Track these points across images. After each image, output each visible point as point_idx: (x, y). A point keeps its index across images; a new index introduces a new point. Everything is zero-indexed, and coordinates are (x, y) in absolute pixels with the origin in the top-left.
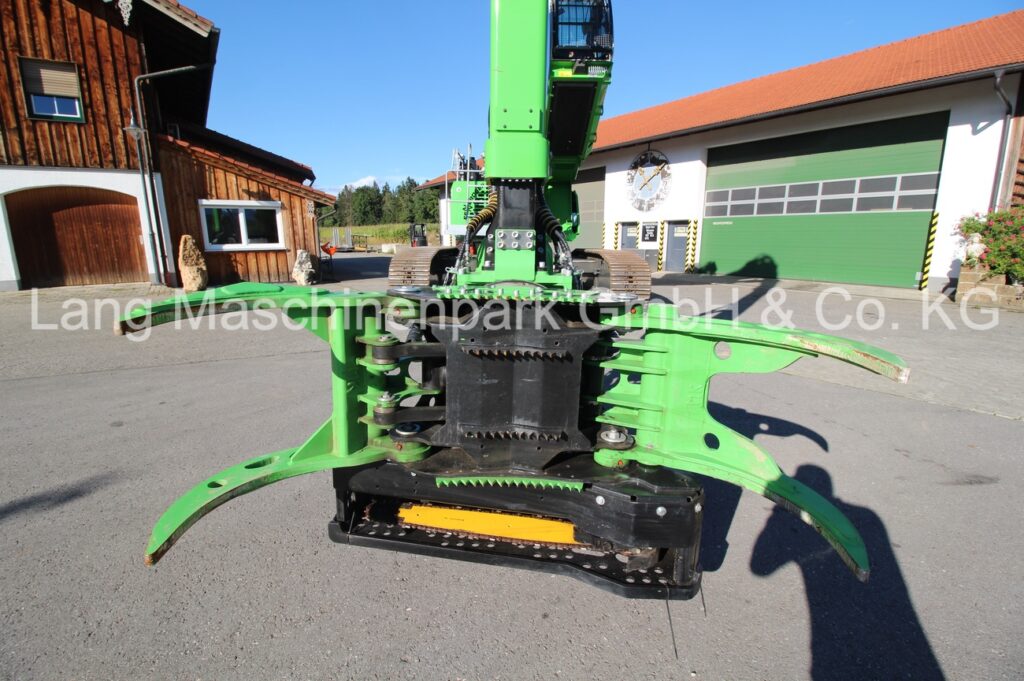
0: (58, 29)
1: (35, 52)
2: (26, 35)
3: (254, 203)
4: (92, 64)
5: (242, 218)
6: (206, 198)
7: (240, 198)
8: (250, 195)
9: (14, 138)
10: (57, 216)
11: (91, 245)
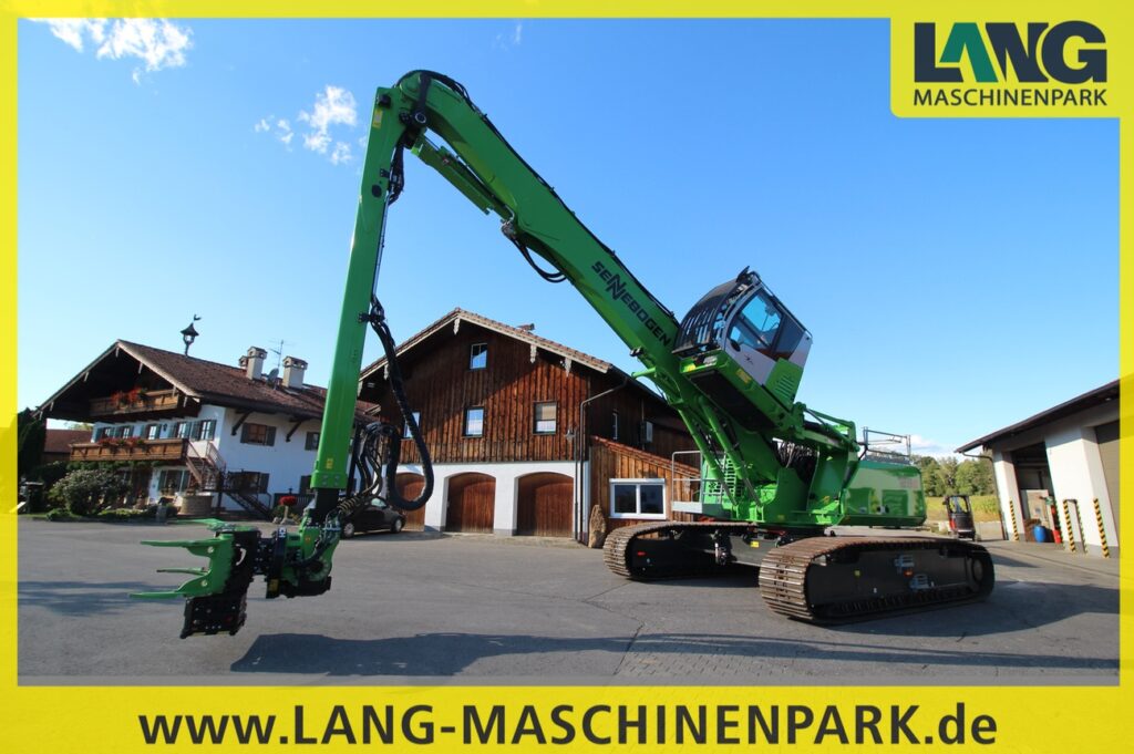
0: (551, 384)
1: (541, 399)
2: (539, 390)
3: (645, 480)
4: (564, 399)
5: (638, 491)
6: (614, 477)
7: (636, 477)
8: (643, 474)
9: (525, 446)
10: (538, 490)
11: (551, 510)
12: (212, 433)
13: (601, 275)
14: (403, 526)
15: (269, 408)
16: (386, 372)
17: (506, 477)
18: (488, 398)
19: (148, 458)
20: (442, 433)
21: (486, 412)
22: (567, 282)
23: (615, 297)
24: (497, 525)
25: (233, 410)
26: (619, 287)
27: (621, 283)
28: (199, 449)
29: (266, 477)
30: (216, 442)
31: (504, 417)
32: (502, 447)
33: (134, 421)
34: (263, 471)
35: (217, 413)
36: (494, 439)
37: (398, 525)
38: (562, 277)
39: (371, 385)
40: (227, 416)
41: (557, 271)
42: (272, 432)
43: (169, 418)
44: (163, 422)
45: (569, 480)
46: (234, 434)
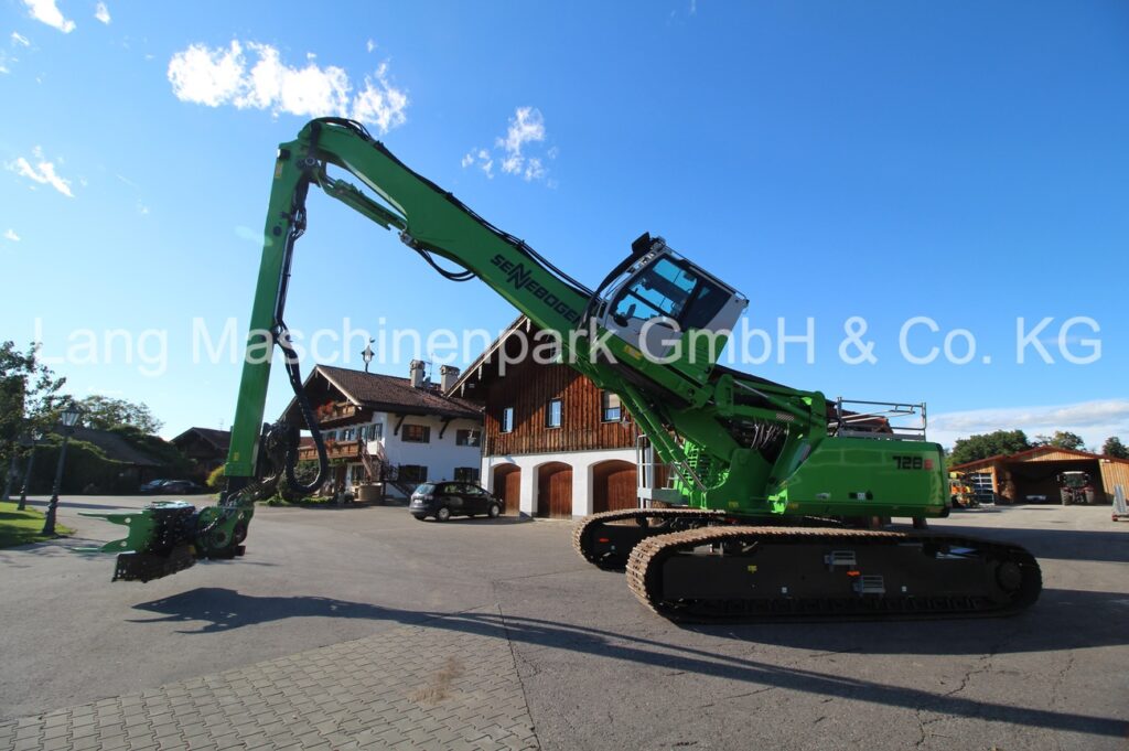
9: (595, 435)
10: (610, 477)
11: (621, 498)
12: (380, 435)
13: (502, 268)
14: (500, 512)
15: (422, 411)
16: (480, 373)
17: (581, 464)
18: (564, 390)
19: (340, 456)
20: (530, 425)
21: (563, 404)
22: (476, 278)
23: (517, 287)
24: (575, 512)
25: (393, 415)
26: (523, 276)
27: (525, 272)
28: (372, 448)
29: (425, 469)
30: (383, 441)
31: (577, 407)
32: (577, 437)
33: (336, 427)
34: (422, 465)
35: (381, 418)
36: (571, 429)
37: (495, 511)
38: (471, 274)
39: (472, 386)
40: (388, 419)
41: (464, 270)
42: (427, 431)
43: (355, 423)
44: (352, 427)
45: (633, 467)
46: (396, 434)
